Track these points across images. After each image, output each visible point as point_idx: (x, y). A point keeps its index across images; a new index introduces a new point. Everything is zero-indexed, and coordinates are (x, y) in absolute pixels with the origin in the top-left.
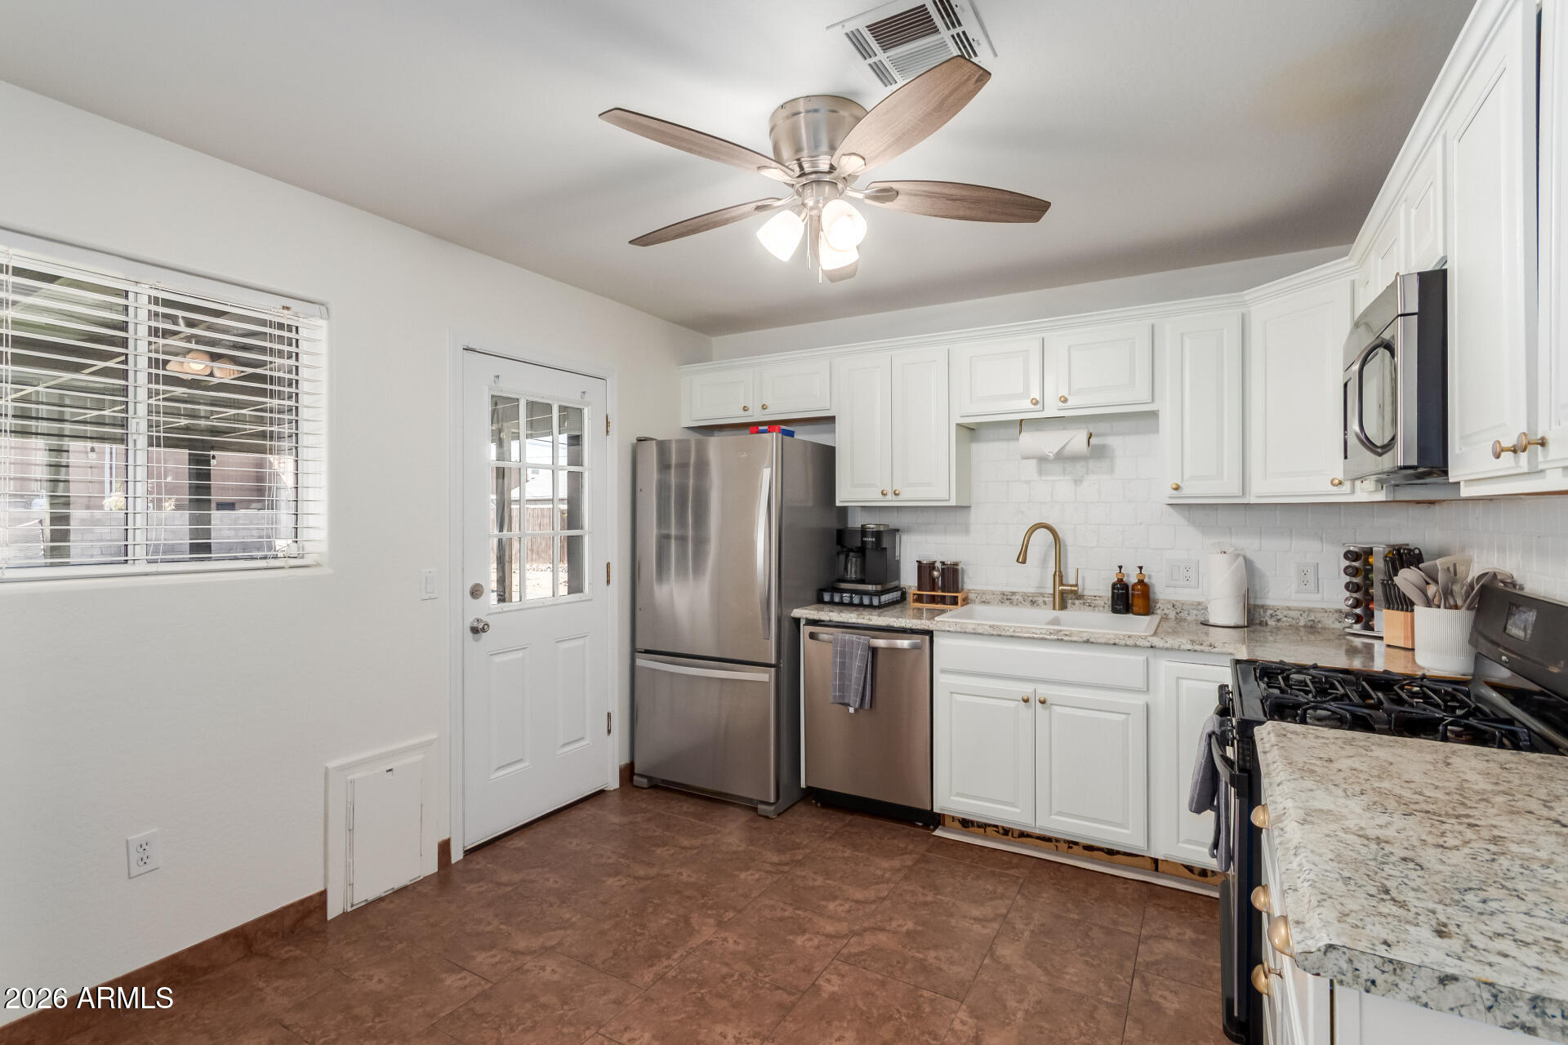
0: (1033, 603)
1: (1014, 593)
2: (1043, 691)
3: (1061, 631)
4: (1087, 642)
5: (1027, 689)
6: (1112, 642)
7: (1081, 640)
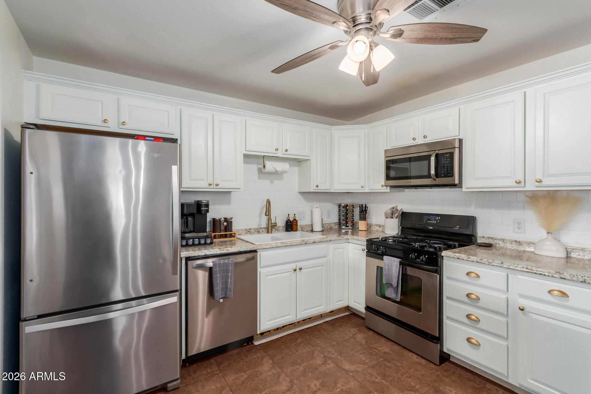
0: (258, 232)
1: (250, 229)
2: (299, 265)
3: (304, 240)
4: (314, 242)
5: (293, 266)
6: (320, 241)
7: (312, 242)
